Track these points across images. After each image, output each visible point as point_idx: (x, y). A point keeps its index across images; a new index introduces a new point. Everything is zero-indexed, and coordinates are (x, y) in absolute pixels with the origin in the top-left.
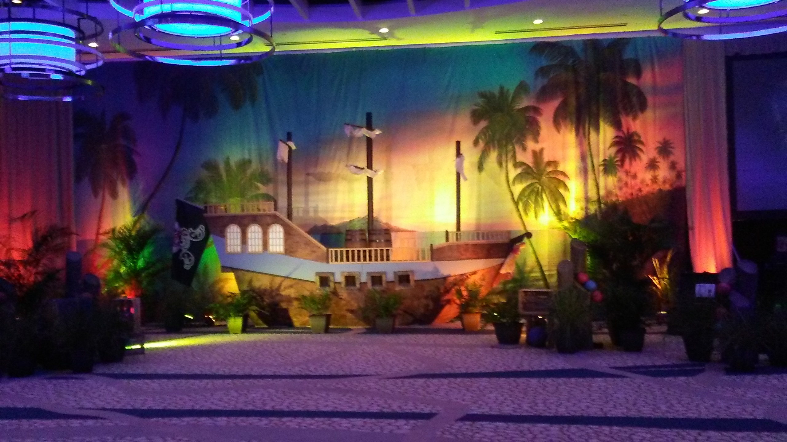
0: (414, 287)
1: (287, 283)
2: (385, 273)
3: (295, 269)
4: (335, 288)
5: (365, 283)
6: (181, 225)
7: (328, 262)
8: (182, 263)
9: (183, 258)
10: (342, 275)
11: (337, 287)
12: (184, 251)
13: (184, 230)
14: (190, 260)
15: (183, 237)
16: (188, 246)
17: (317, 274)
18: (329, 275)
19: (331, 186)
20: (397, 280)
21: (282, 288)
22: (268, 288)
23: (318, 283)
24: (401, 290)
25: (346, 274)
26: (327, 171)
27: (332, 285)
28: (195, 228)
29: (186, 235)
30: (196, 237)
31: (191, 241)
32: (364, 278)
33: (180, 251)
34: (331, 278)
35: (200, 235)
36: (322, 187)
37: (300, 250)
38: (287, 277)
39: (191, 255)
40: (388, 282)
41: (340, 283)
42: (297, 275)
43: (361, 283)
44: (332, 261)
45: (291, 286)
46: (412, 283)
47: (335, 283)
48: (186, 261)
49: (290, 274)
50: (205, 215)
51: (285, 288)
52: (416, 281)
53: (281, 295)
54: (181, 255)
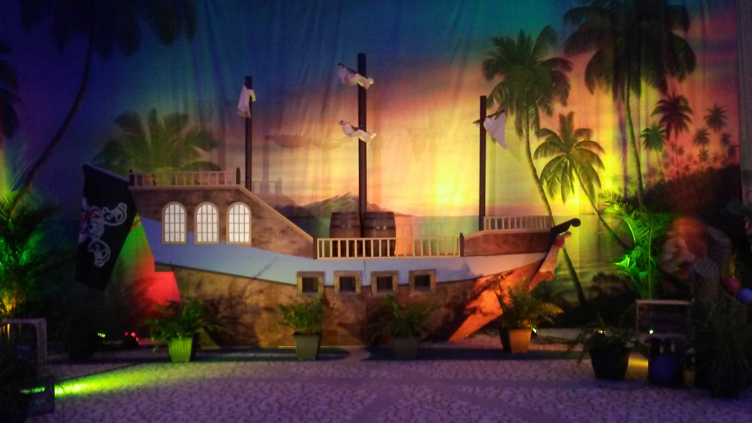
0: (434, 292)
1: (255, 286)
2: (396, 273)
3: (267, 267)
4: (324, 295)
5: (370, 287)
6: (90, 204)
7: (315, 257)
8: (92, 256)
9: (92, 250)
10: (335, 276)
11: (327, 293)
12: (95, 240)
13: (95, 210)
14: (104, 254)
15: (93, 220)
16: (100, 233)
17: (300, 274)
18: (316, 276)
19: (300, 154)
20: (412, 283)
21: (247, 294)
22: (226, 294)
23: (300, 287)
24: (416, 297)
25: (342, 274)
26: (293, 134)
27: (321, 290)
28: (112, 207)
29: (97, 217)
30: (113, 220)
31: (105, 226)
32: (367, 280)
33: (89, 240)
34: (320, 280)
35: (119, 217)
36: (286, 155)
37: (274, 240)
38: (254, 279)
39: (106, 245)
40: (400, 286)
41: (332, 287)
42: (270, 276)
43: (363, 287)
44: (321, 256)
45: (261, 291)
46: (433, 286)
47: (325, 287)
48: (98, 255)
49: (259, 274)
50: (130, 188)
51: (251, 294)
52: (438, 284)
53: (244, 303)
54: (90, 246)
